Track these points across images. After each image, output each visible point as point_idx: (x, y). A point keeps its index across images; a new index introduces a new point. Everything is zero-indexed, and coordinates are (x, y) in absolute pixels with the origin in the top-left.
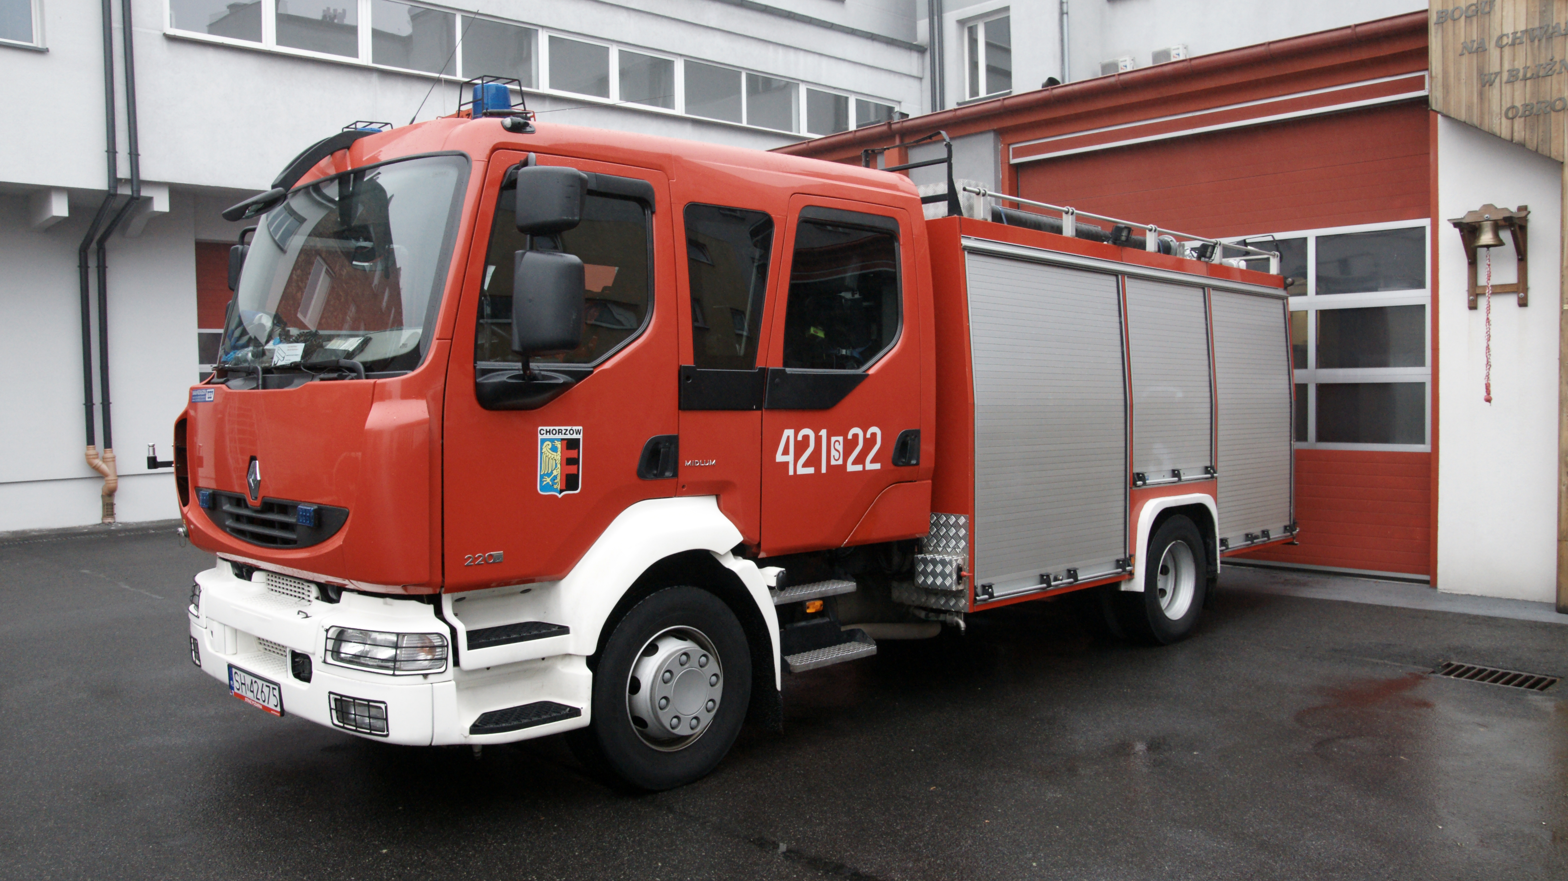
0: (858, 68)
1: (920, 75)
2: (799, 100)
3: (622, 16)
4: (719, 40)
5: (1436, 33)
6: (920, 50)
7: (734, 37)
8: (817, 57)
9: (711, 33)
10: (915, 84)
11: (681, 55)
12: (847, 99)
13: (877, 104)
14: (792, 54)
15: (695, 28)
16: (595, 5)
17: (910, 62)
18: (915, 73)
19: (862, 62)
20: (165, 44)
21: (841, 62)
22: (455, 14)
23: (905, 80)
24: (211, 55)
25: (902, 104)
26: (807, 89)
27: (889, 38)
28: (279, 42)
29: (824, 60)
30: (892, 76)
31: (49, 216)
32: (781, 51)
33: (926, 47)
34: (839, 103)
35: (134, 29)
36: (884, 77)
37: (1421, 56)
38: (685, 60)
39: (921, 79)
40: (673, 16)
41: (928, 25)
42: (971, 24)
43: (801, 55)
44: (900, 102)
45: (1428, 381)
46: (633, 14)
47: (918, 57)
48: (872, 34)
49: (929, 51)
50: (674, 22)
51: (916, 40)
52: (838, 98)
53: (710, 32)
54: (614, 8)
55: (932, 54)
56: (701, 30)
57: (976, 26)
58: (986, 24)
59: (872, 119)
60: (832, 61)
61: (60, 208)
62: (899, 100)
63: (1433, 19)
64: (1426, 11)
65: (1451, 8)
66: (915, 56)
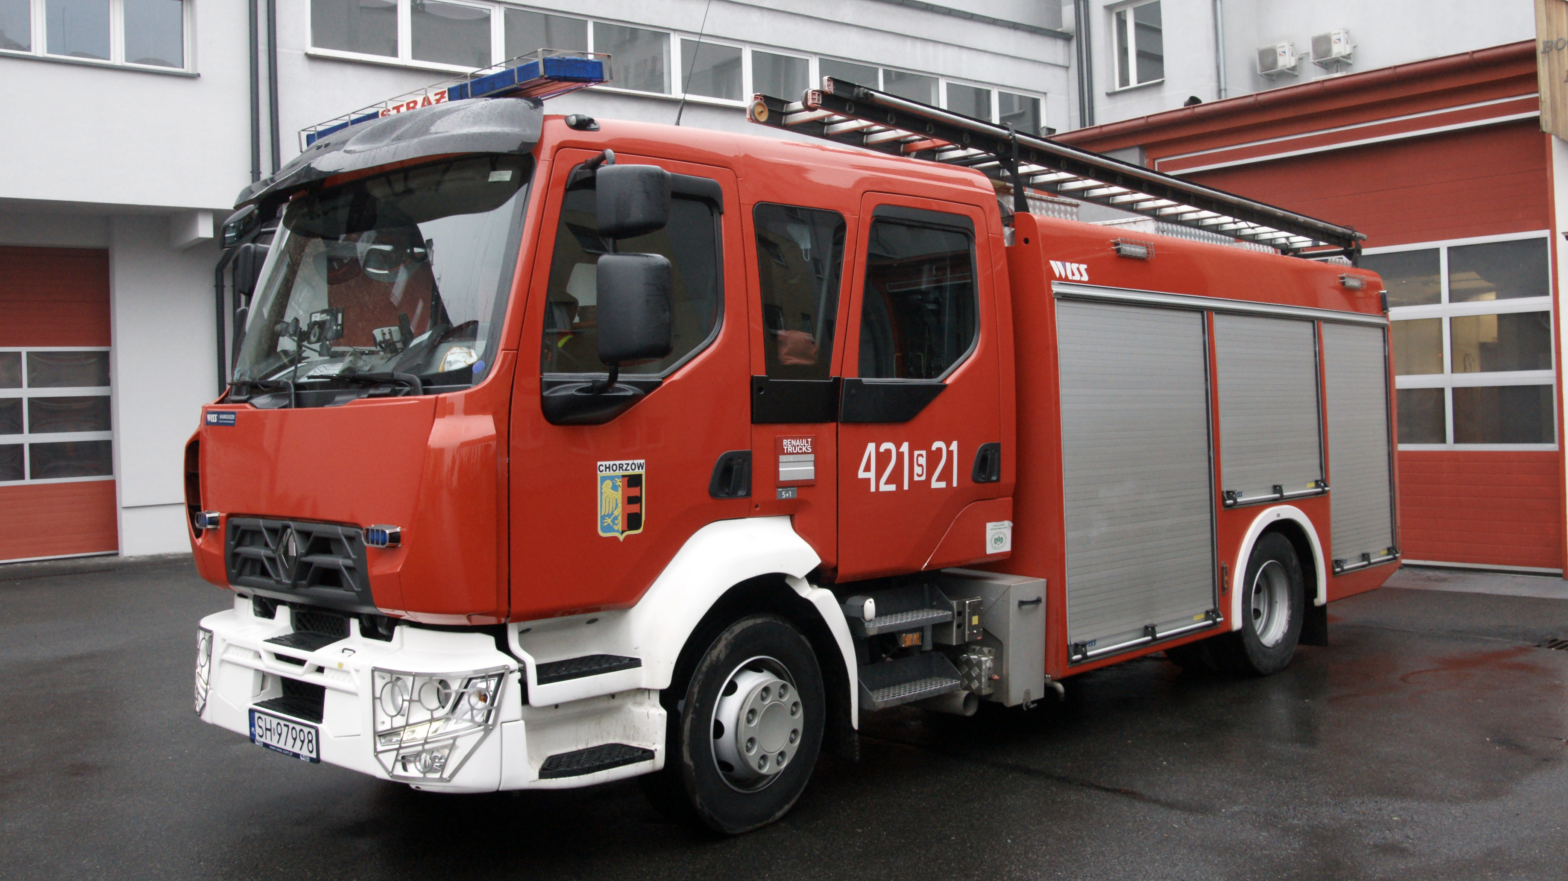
0: (1001, 59)
1: (1067, 64)
2: (938, 93)
3: (755, 15)
4: (854, 36)
5: (1543, 61)
6: (1066, 37)
7: (871, 32)
8: (956, 49)
9: (845, 31)
10: (1061, 73)
11: (816, 54)
12: (988, 92)
13: (1020, 96)
14: (930, 47)
15: (830, 25)
16: (727, 5)
17: (1056, 51)
18: (1061, 63)
19: (1005, 53)
20: (306, 63)
21: (983, 54)
22: (587, 21)
23: (1050, 70)
24: (350, 72)
25: (1048, 94)
26: (947, 83)
27: (1033, 27)
28: (415, 56)
29: (965, 54)
30: (1037, 65)
31: (196, 237)
32: (919, 44)
33: (1072, 34)
34: (981, 97)
35: (278, 50)
36: (1027, 67)
37: (1531, 80)
38: (820, 59)
39: (1067, 68)
40: (807, 14)
41: (1074, 12)
42: (1119, 10)
43: (940, 48)
44: (1045, 94)
45: (1553, 381)
46: (766, 13)
47: (1064, 47)
48: (1015, 24)
49: (1075, 37)
50: (808, 20)
51: (1061, 26)
52: (978, 92)
53: (845, 28)
54: (747, 9)
55: (1079, 42)
56: (836, 27)
57: (1125, 11)
58: (1135, 9)
59: (1016, 110)
60: (974, 53)
61: (205, 230)
62: (1045, 91)
63: (1540, 48)
64: (1534, 40)
65: (1555, 39)
66: (1060, 44)
